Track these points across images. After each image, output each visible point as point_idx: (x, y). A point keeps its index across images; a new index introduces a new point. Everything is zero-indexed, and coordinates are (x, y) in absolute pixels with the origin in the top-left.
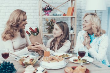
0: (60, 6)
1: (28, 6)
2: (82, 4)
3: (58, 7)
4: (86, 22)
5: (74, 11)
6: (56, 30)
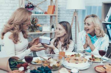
0: (40, 4)
1: (6, 3)
2: (60, 3)
3: (38, 5)
5: (54, 10)
6: (60, 29)
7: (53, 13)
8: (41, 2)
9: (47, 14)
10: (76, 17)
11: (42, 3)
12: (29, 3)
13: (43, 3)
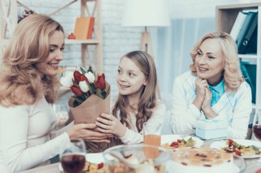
4: (211, 58)
5: (93, 30)
6: (130, 74)
7: (89, 37)
8: (56, 10)
9: (74, 38)
10: (146, 45)
11: (58, 11)
12: (28, 11)
13: (61, 11)
